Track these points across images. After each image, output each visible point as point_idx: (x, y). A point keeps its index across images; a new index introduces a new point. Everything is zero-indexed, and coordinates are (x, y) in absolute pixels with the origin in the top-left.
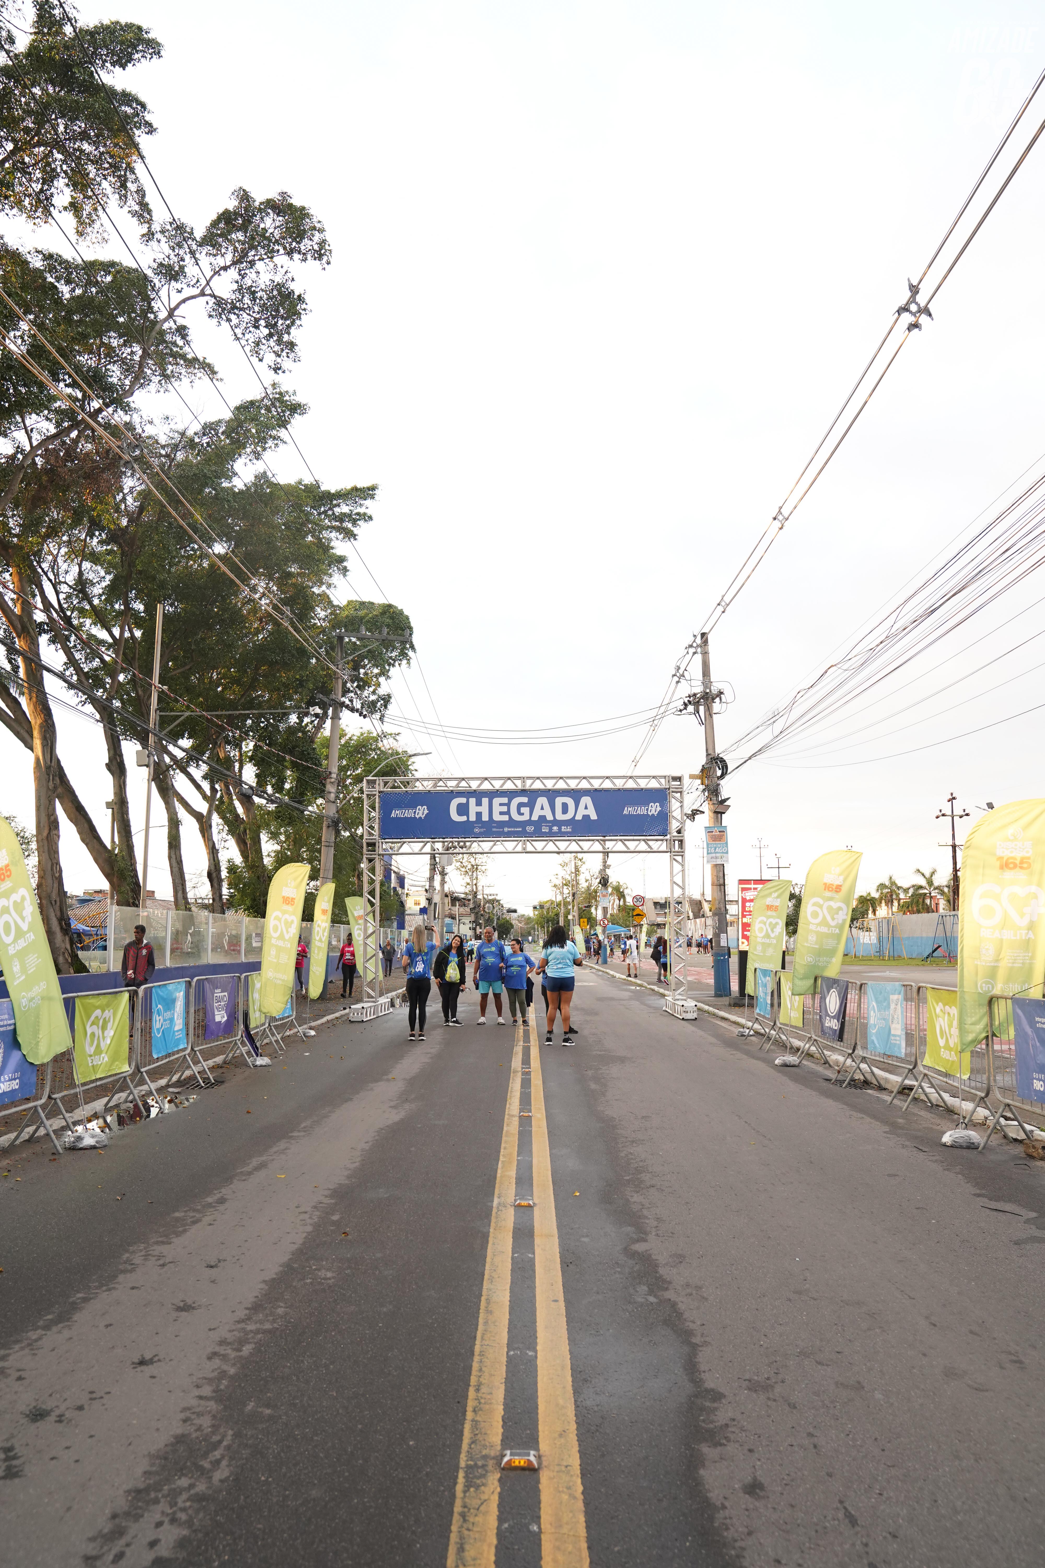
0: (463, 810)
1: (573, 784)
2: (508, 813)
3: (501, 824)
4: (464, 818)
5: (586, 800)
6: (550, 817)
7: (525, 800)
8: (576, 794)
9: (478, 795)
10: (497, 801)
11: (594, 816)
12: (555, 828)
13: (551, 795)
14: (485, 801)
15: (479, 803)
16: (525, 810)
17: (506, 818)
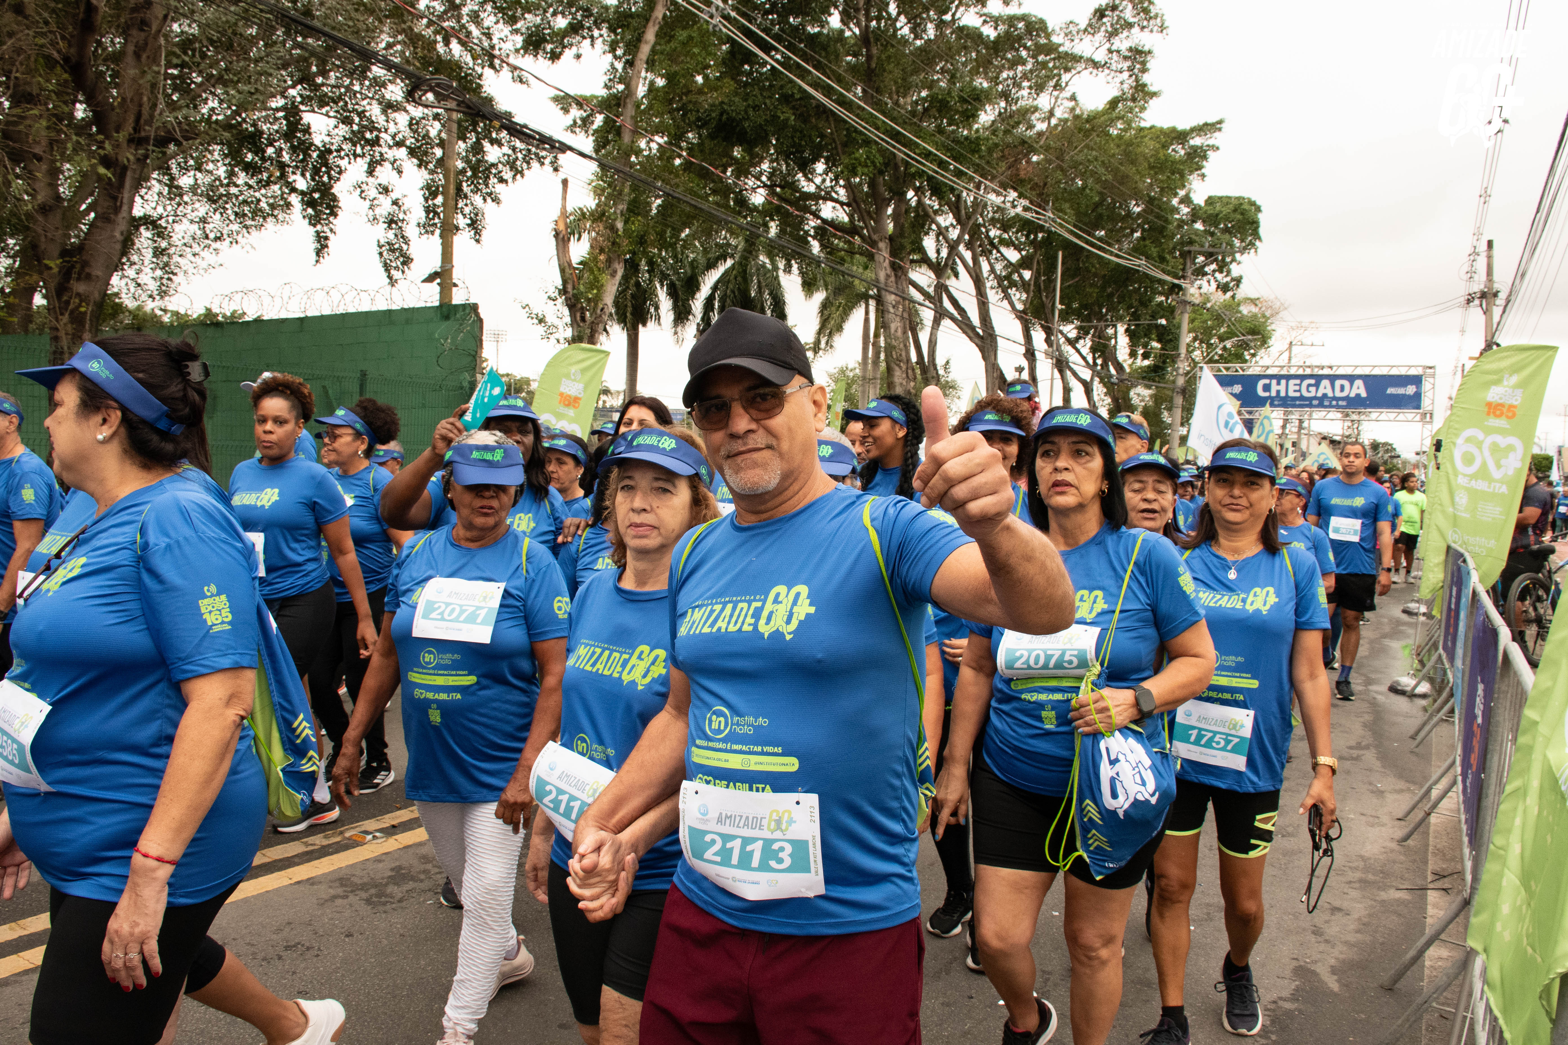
0: (1267, 388)
1: (1348, 371)
2: (1299, 391)
3: (1294, 399)
4: (1267, 394)
5: (1359, 383)
6: (1330, 394)
7: (1312, 381)
8: (1351, 378)
9: (1278, 378)
10: (1292, 382)
11: (1364, 394)
12: (1334, 403)
13: (1332, 378)
14: (1283, 382)
15: (1278, 384)
16: (1313, 389)
17: (1297, 394)
